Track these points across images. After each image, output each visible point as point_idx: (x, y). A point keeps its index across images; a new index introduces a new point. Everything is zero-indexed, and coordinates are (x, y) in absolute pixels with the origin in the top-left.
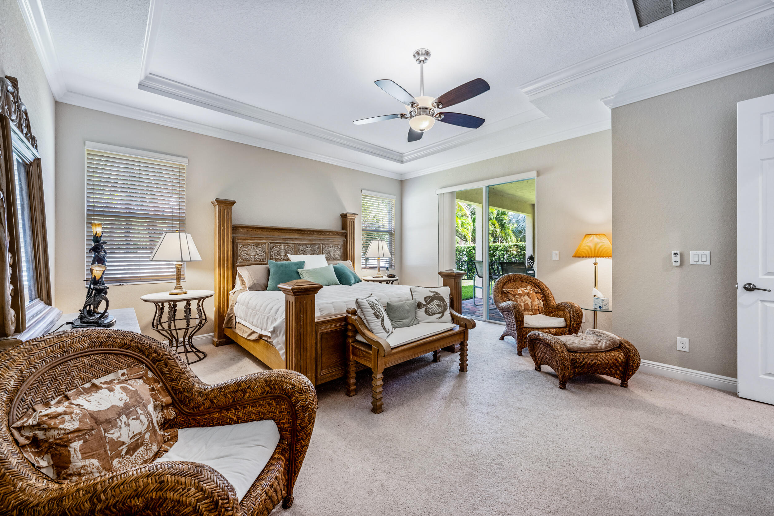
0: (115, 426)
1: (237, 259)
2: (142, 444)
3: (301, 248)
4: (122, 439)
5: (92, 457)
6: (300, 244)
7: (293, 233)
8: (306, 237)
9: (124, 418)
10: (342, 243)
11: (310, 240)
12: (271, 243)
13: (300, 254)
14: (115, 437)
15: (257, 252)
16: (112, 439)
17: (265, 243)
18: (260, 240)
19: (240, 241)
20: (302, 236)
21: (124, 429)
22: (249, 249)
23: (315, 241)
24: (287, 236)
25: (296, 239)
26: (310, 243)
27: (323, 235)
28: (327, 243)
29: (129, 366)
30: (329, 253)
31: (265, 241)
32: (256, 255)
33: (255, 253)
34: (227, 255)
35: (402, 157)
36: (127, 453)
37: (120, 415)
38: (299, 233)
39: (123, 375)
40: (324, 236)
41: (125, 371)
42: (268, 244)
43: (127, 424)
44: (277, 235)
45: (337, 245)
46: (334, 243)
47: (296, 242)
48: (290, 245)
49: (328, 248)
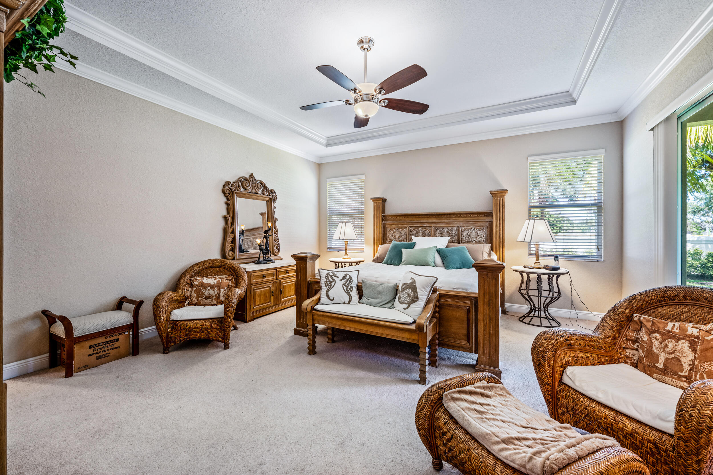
0: (205, 289)
1: (387, 239)
2: (211, 299)
3: (438, 231)
4: (205, 293)
5: (196, 293)
6: (436, 227)
7: (430, 217)
8: (443, 221)
9: (209, 288)
10: (487, 224)
11: (446, 223)
12: (410, 227)
13: (436, 236)
14: (204, 292)
15: (400, 234)
16: (202, 292)
17: (406, 227)
18: (403, 225)
19: (388, 226)
20: (439, 219)
21: (207, 291)
22: (395, 232)
23: (453, 224)
24: (425, 220)
25: (433, 223)
26: (447, 225)
27: (462, 217)
28: (467, 225)
29: (229, 275)
30: (470, 235)
31: (406, 226)
32: (399, 237)
33: (399, 235)
34: (379, 236)
35: (571, 95)
36: (205, 298)
37: (209, 287)
38: (436, 217)
39: (226, 277)
40: (464, 219)
41: (227, 276)
42: (408, 228)
43: (209, 290)
44: (416, 220)
45: (480, 227)
46: (477, 225)
47: (433, 225)
48: (427, 228)
49: (468, 230)
